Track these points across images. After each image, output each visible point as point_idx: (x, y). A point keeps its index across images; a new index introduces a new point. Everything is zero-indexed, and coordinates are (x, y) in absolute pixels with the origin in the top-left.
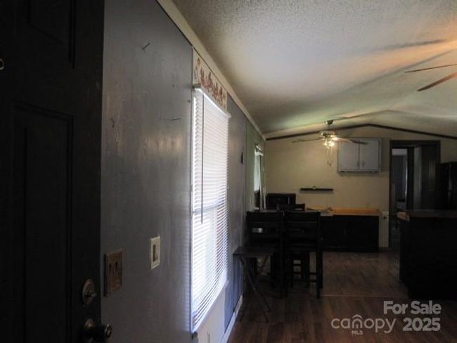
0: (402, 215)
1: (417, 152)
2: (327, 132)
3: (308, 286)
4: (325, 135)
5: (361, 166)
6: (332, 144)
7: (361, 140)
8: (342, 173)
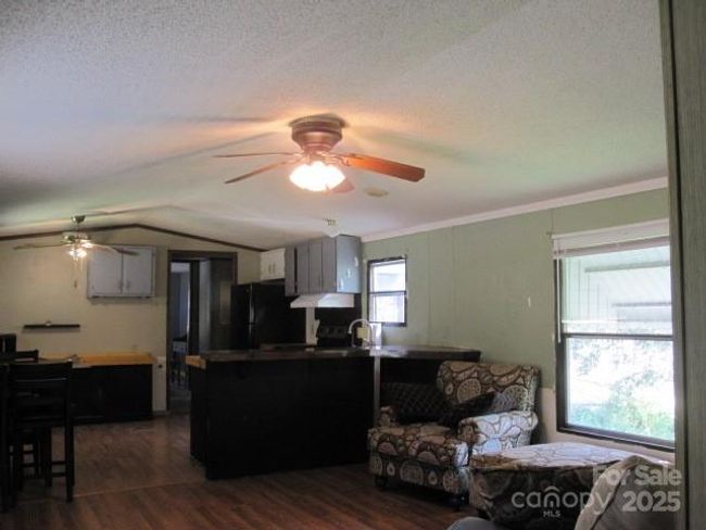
0: (194, 360)
1: (204, 268)
2: (75, 234)
3: (49, 484)
4: (71, 238)
5: (124, 288)
6: (82, 254)
7: (125, 248)
8: (95, 299)
